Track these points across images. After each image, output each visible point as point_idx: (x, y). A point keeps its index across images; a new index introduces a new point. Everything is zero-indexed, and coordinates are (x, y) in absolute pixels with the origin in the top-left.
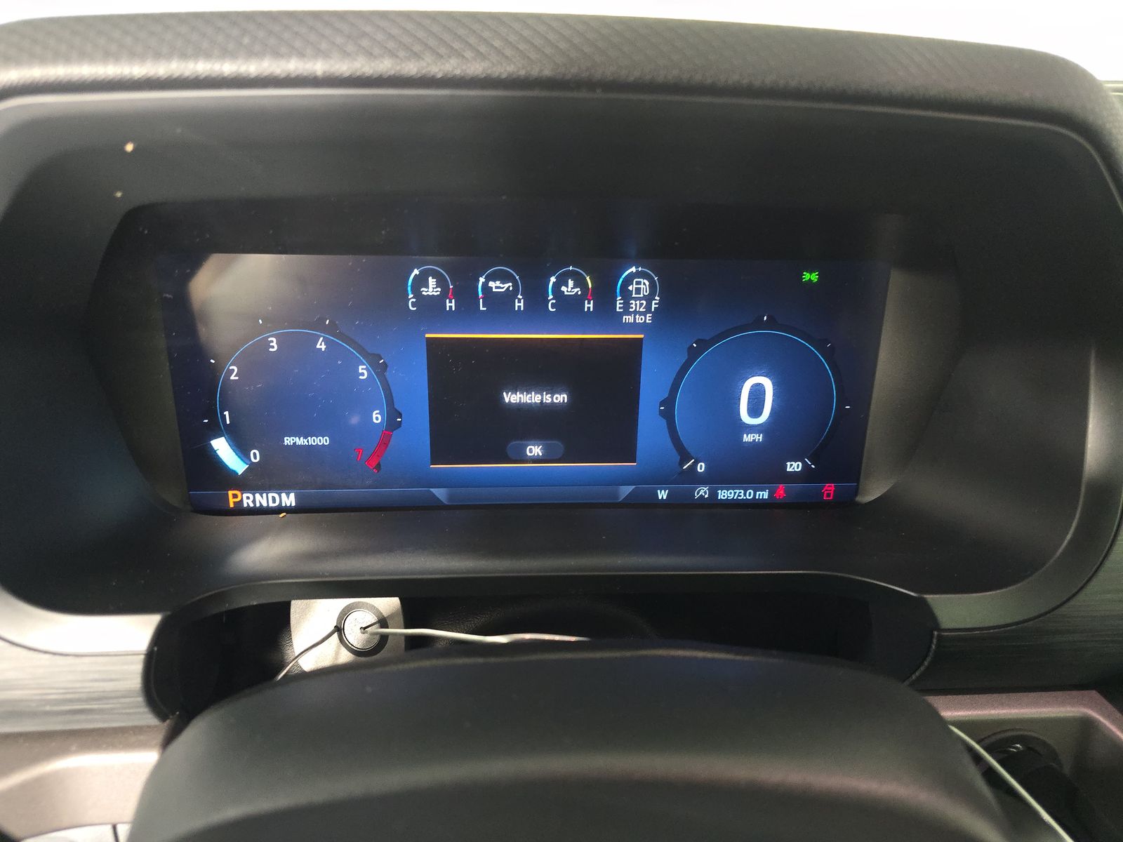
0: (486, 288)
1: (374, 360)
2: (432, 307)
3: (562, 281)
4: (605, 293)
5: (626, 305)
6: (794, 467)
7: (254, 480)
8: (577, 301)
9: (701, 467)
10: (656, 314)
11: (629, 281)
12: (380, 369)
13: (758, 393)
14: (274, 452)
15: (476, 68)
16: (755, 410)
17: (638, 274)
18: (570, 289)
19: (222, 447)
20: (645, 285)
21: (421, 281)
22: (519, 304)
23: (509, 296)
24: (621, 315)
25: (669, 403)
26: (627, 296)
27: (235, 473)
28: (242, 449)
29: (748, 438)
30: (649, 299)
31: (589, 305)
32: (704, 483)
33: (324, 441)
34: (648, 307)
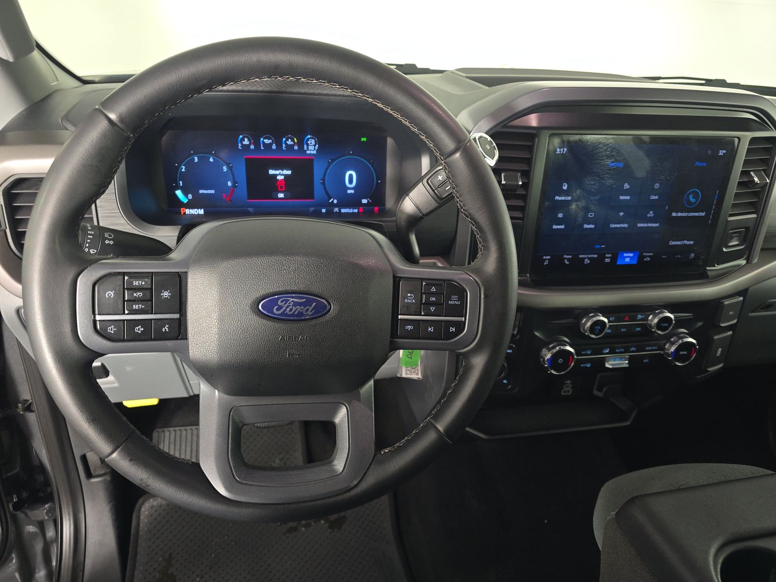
0: (263, 142)
1: (228, 165)
2: (246, 147)
3: (287, 140)
4: (301, 143)
5: (308, 148)
6: (364, 201)
7: (190, 205)
8: (292, 146)
9: (335, 201)
10: (317, 150)
11: (308, 140)
12: (230, 168)
13: (351, 176)
14: (196, 195)
15: (260, 89)
16: (351, 181)
17: (311, 138)
18: (290, 142)
19: (179, 193)
20: (313, 141)
21: (243, 140)
22: (274, 147)
23: (271, 144)
24: (306, 151)
25: (323, 180)
26: (308, 145)
27: (183, 203)
28: (186, 194)
29: (349, 192)
30: (315, 146)
31: (296, 148)
32: (336, 207)
33: (213, 192)
34: (315, 148)
